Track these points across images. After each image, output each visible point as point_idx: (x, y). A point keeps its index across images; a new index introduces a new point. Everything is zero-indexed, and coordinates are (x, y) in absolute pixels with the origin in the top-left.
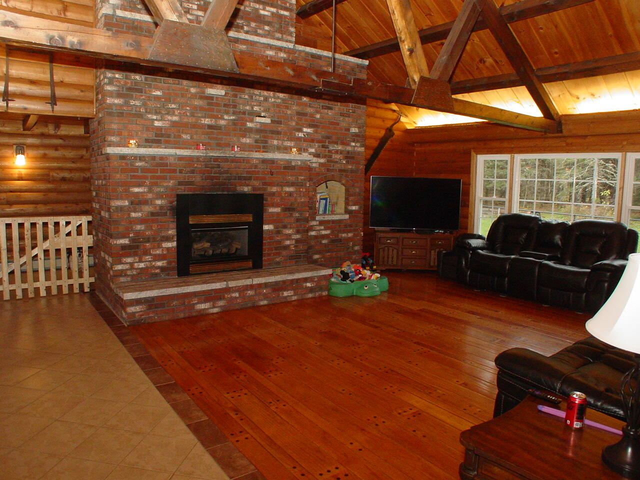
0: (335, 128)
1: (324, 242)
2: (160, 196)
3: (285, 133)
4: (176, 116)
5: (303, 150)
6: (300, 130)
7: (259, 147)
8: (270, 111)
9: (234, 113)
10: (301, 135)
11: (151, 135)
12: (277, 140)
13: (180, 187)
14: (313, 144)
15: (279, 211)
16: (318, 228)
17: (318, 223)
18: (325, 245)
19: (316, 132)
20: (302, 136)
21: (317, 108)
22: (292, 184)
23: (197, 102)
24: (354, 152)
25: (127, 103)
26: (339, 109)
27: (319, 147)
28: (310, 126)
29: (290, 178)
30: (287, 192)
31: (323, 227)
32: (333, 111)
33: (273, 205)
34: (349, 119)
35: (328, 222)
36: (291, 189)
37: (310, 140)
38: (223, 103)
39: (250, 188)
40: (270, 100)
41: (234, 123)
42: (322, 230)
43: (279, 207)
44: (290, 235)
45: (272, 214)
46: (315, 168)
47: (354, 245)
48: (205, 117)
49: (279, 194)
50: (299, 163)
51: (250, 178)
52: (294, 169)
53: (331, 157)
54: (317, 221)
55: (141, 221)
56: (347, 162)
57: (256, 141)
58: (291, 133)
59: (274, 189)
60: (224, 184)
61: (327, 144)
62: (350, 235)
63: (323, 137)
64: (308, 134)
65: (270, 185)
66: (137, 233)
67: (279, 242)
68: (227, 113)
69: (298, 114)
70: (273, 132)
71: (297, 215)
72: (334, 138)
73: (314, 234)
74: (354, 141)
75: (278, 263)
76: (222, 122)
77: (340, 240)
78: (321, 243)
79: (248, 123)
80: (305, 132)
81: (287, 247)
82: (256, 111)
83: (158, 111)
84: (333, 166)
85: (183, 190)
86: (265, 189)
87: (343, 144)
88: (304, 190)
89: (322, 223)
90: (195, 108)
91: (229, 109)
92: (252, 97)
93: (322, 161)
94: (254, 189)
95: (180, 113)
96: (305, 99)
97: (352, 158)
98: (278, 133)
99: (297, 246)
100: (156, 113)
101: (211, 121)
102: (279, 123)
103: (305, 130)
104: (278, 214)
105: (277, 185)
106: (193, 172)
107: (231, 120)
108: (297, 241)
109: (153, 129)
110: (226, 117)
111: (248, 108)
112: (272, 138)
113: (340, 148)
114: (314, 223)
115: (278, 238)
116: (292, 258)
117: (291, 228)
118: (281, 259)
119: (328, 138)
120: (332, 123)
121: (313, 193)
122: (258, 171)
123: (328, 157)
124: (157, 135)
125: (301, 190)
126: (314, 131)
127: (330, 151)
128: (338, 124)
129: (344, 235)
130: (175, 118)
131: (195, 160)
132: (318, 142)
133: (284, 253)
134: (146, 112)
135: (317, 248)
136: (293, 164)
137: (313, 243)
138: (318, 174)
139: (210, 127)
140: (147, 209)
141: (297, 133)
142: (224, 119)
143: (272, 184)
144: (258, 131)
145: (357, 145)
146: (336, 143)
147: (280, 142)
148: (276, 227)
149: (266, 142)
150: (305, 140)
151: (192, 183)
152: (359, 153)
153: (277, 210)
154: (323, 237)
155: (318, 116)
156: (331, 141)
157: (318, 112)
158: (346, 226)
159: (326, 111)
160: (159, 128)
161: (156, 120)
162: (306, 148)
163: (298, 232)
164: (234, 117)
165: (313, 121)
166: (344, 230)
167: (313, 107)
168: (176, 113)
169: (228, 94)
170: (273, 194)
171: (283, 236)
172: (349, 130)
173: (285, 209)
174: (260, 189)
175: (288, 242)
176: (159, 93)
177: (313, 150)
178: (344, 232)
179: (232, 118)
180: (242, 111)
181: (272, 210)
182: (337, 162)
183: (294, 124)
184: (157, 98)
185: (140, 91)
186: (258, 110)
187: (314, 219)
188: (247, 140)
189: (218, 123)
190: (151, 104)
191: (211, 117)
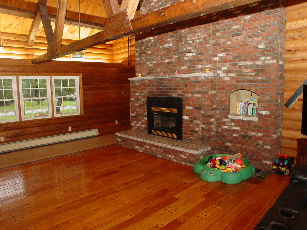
0: (244, 49)
1: (235, 135)
2: (143, 97)
3: (206, 60)
4: (155, 61)
5: (218, 69)
6: (216, 56)
7: (190, 70)
8: (196, 48)
9: (178, 54)
10: (216, 59)
11: (147, 71)
12: (201, 65)
13: (149, 93)
14: (226, 64)
15: (192, 109)
16: (230, 124)
17: (229, 120)
18: (236, 138)
19: (228, 55)
20: (218, 59)
21: (228, 37)
22: (200, 92)
23: (163, 52)
24: (265, 65)
25: (141, 59)
26: (247, 33)
27: (230, 65)
28: (223, 51)
29: (198, 89)
30: (196, 97)
31: (233, 124)
32: (242, 36)
33: (188, 105)
34: (258, 38)
35: (238, 121)
36: (199, 96)
37: (224, 61)
38: (173, 50)
39: (176, 94)
40: (196, 41)
41: (178, 59)
42: (233, 126)
43: (192, 106)
44: (198, 125)
45: (188, 110)
46: (227, 81)
47: (264, 144)
48: (165, 59)
49: (192, 98)
50: (204, 78)
51: (176, 89)
52: (200, 82)
53: (240, 71)
54: (229, 119)
55: (138, 107)
56: (257, 75)
57: (189, 67)
58: (210, 59)
59: (189, 95)
60: (165, 92)
61: (237, 62)
62: (260, 135)
63: (233, 57)
64: (221, 57)
65: (186, 93)
66: (137, 112)
67: (192, 128)
68: (175, 54)
69: (214, 45)
70: (198, 60)
71: (203, 112)
72: (243, 57)
73: (227, 128)
74: (264, 56)
75: (192, 140)
76: (173, 60)
77: (250, 137)
78: (232, 135)
79: (185, 58)
80: (219, 57)
81: (196, 132)
82: (189, 50)
83: (149, 60)
84: (243, 78)
85: (150, 95)
86: (183, 95)
87: (252, 59)
88: (207, 96)
89: (232, 121)
90: (162, 55)
91: (176, 52)
92: (186, 42)
93: (233, 75)
94: (178, 95)
95: (157, 59)
96: (218, 34)
97: (263, 70)
98: (202, 60)
99: (203, 133)
100: (149, 61)
101: (168, 60)
102: (202, 54)
103: (219, 55)
104: (191, 110)
105: (191, 93)
106: (153, 86)
107: (177, 58)
108: (203, 129)
109: (148, 68)
110: (174, 57)
111: (184, 49)
112: (198, 64)
113: (248, 63)
114: (226, 120)
115: (192, 125)
116: (199, 139)
117: (199, 120)
118: (193, 138)
119: (237, 57)
120: (241, 45)
121: (226, 99)
122: (180, 85)
123: (239, 71)
124: (150, 71)
125: (205, 96)
126: (226, 54)
127: (240, 67)
128: (246, 45)
129: (253, 134)
130: (155, 62)
131: (153, 81)
132: (230, 61)
133: (195, 135)
134: (146, 61)
135: (228, 138)
136: (200, 79)
137: (226, 134)
138: (229, 85)
139: (168, 63)
140: (140, 102)
141: (214, 58)
142: (173, 58)
143: (187, 92)
144: (190, 61)
145: (267, 58)
146: (245, 60)
147: (203, 66)
148: (190, 118)
149: (194, 67)
150: (220, 62)
151: (153, 92)
152: (270, 65)
153: (191, 108)
154: (234, 131)
155: (229, 43)
156: (241, 59)
157: (228, 40)
158: (255, 127)
159: (235, 37)
160: (150, 67)
161: (149, 64)
162: (220, 67)
163: (204, 123)
164: (178, 56)
165: (226, 47)
166: (253, 129)
167: (225, 38)
168: (155, 59)
169: (175, 44)
170: (188, 98)
171: (194, 124)
172: (257, 47)
173: (196, 108)
174: (181, 95)
175: (197, 129)
176: (149, 52)
177: (225, 68)
178: (253, 131)
179: (177, 56)
180: (182, 52)
181: (188, 108)
182: (246, 75)
183: (211, 52)
184: (149, 54)
185: (144, 53)
186: (189, 49)
187: (226, 117)
188: (184, 68)
189: (171, 61)
190: (148, 58)
191: (168, 58)
